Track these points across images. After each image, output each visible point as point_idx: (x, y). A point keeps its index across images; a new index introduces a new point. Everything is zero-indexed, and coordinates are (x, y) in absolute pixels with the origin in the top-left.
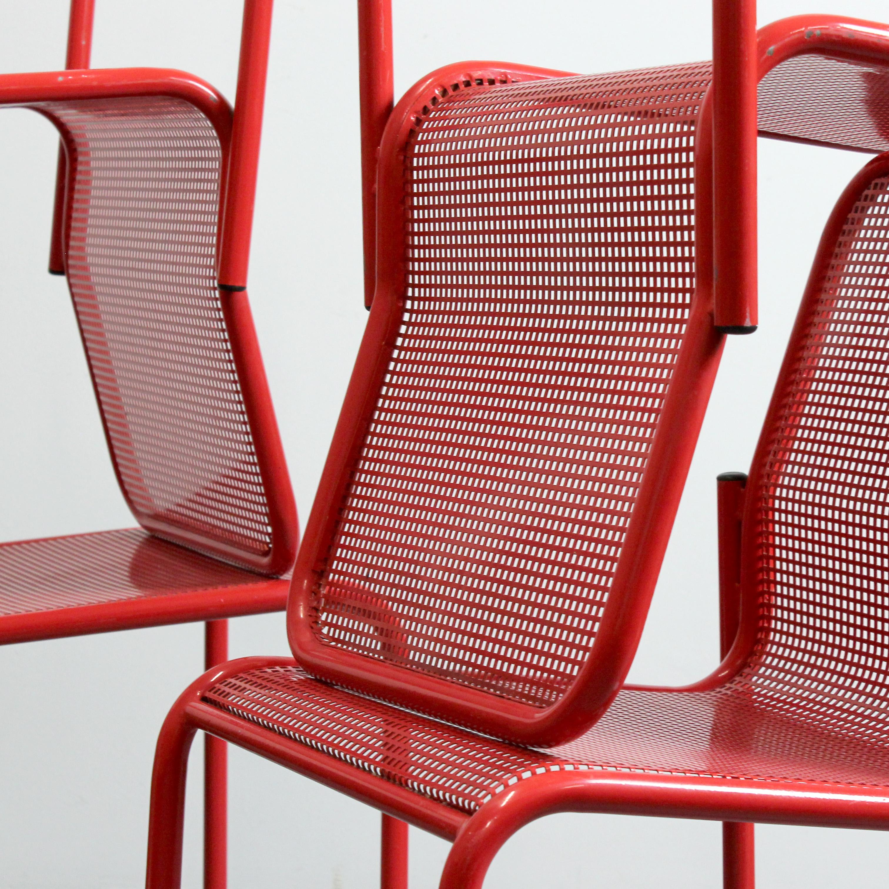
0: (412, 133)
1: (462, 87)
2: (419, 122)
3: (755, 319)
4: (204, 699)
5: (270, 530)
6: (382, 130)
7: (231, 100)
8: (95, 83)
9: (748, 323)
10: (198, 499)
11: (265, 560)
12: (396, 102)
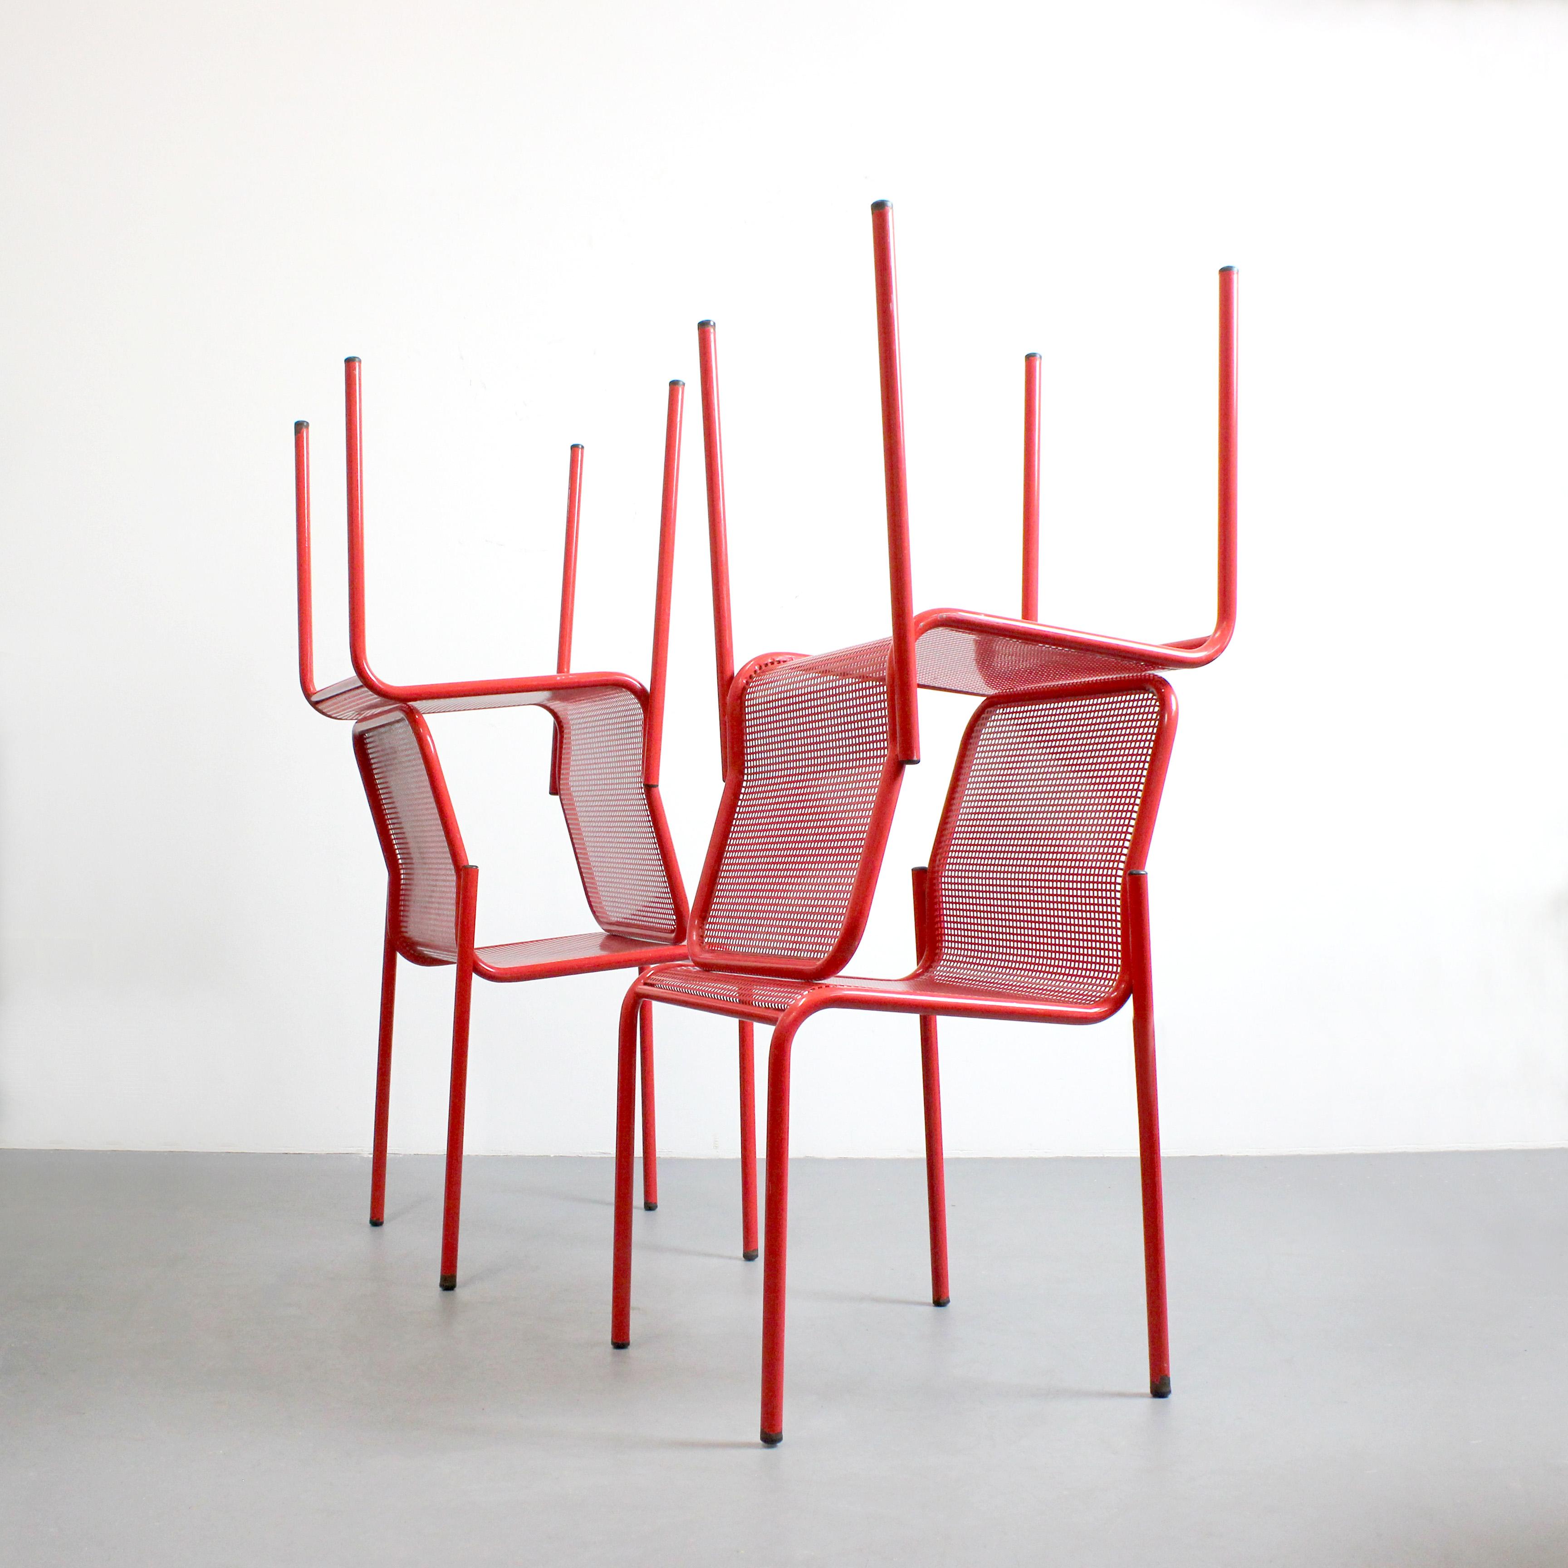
0: (744, 689)
1: (770, 664)
2: (748, 683)
3: (918, 756)
4: (645, 984)
5: (675, 917)
6: (729, 688)
7: (648, 687)
8: (576, 680)
9: (915, 758)
10: (634, 917)
11: (673, 935)
12: (735, 675)
